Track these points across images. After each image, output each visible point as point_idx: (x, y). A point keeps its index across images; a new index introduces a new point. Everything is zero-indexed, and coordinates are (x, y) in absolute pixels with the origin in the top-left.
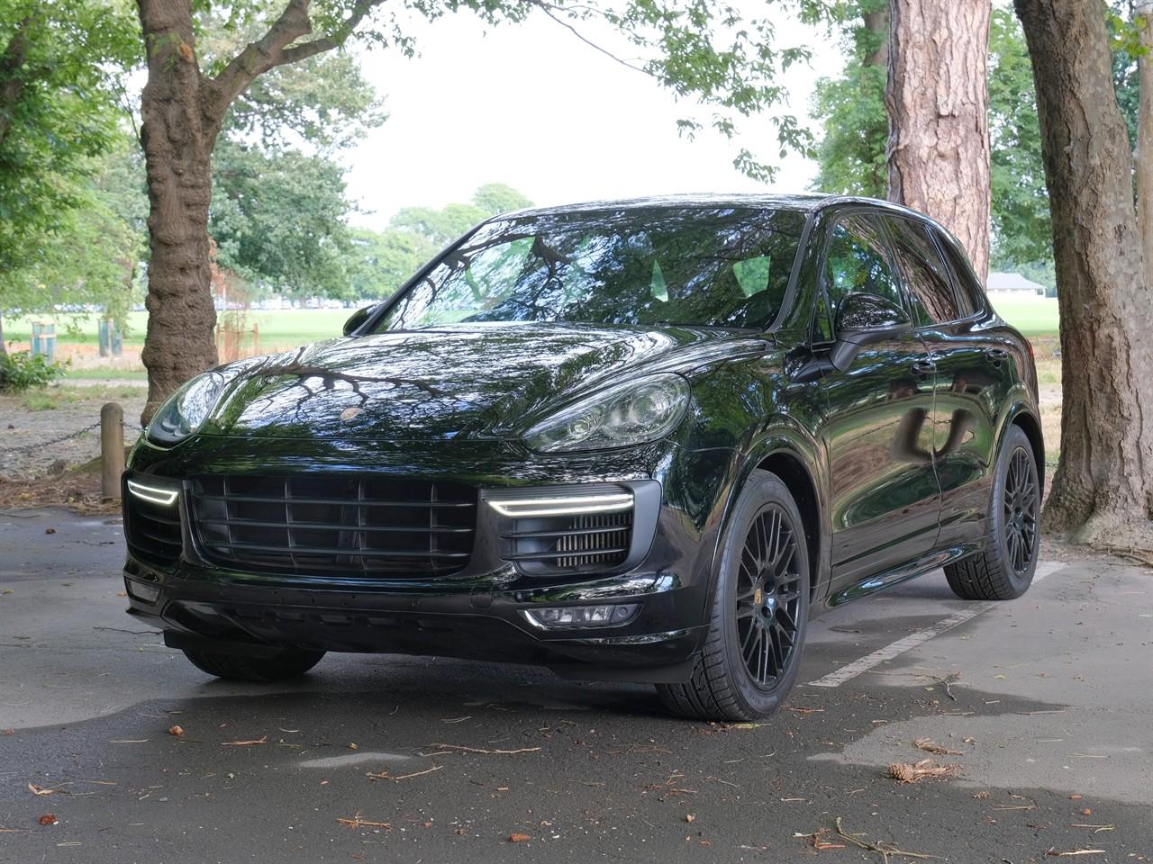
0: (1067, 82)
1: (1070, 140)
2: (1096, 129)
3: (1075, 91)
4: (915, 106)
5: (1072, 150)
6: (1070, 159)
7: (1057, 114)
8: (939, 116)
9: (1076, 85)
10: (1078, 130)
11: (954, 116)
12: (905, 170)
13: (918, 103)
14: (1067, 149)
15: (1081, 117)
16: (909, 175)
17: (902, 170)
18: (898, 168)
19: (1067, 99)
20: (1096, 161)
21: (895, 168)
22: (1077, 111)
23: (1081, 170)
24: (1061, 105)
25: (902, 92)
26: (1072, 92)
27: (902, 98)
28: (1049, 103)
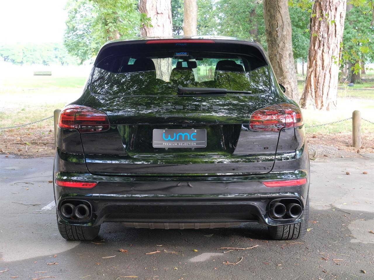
0: (278, 8)
1: (278, 26)
2: (285, 23)
3: (280, 11)
4: (150, 10)
5: (278, 30)
6: (277, 32)
7: (274, 18)
8: (158, 13)
9: (280, 9)
10: (280, 23)
11: (162, 14)
12: (147, 30)
13: (151, 9)
14: (277, 29)
15: (281, 19)
16: (149, 32)
17: (146, 30)
18: (145, 29)
19: (277, 13)
20: (285, 33)
21: (144, 29)
22: (280, 17)
23: (281, 36)
24: (275, 15)
25: (146, 5)
26: (279, 11)
27: (146, 7)
28: (271, 14)
